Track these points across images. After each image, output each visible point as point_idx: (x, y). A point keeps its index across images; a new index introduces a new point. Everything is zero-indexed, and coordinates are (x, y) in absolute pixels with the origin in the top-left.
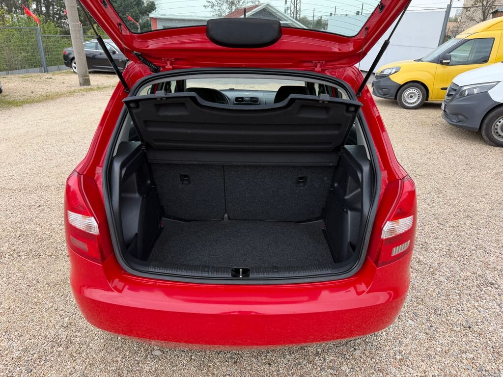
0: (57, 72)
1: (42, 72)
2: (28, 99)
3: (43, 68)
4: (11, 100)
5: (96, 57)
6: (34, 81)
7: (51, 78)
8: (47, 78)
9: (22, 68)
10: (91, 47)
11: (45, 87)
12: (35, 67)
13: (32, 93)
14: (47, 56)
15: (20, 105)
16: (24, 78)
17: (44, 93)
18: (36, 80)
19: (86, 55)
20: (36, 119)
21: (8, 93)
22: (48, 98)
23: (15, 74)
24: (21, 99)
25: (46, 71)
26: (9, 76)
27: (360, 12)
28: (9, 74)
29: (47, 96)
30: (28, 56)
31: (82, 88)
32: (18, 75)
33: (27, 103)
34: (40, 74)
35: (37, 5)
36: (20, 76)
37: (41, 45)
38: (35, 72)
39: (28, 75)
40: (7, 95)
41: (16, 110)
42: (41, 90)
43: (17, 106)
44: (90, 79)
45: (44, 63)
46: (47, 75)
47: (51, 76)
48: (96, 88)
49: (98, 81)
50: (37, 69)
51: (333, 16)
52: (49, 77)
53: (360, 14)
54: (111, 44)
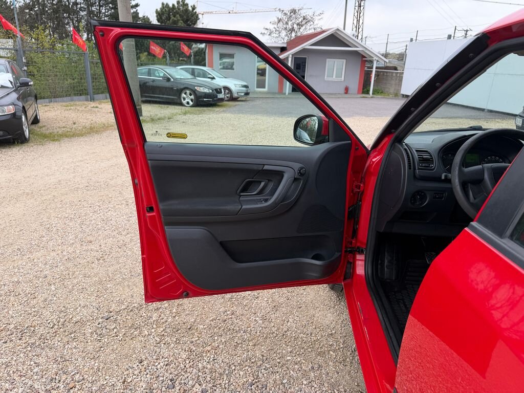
0: (104, 101)
1: (87, 100)
2: (68, 131)
3: (89, 97)
4: (48, 132)
5: (148, 84)
6: (78, 110)
7: (97, 107)
8: (93, 107)
9: (66, 96)
10: (142, 74)
11: (90, 117)
12: (81, 95)
13: (74, 124)
14: (94, 84)
15: (57, 140)
16: (68, 106)
17: (88, 125)
18: (81, 109)
19: (140, 82)
20: (75, 160)
21: (46, 124)
23: (59, 102)
24: (60, 132)
25: (92, 99)
26: (52, 104)
27: (453, 36)
28: (51, 102)
29: (91, 128)
30: (74, 83)
32: (61, 104)
33: (66, 136)
34: (86, 103)
36: (64, 104)
37: (89, 72)
38: (80, 101)
39: (72, 103)
40: (44, 126)
41: (52, 146)
42: (85, 121)
43: (53, 140)
44: (142, 108)
45: (91, 90)
46: (93, 104)
47: (97, 105)
48: (148, 119)
49: (150, 111)
50: (83, 97)
51: (414, 41)
52: (95, 106)
53: (452, 38)
54: (165, 70)
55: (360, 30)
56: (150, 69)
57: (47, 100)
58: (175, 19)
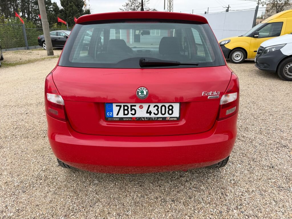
0: (35, 49)
2: (18, 62)
3: (26, 47)
4: (9, 63)
5: (57, 40)
6: (21, 54)
7: (31, 52)
8: (29, 52)
9: (14, 47)
10: (54, 35)
11: (28, 57)
12: (21, 47)
13: (21, 59)
14: (28, 41)
15: (14, 66)
16: (16, 52)
17: (27, 59)
18: (23, 53)
19: (51, 39)
20: (23, 72)
21: (6, 60)
22: (29, 62)
23: (10, 50)
24: (15, 63)
25: (28, 49)
26: (7, 52)
28: (7, 50)
29: (29, 61)
30: (17, 41)
31: (49, 56)
32: (12, 51)
33: (18, 64)
34: (25, 50)
35: (22, 13)
36: (13, 51)
37: (25, 35)
38: (22, 50)
39: (18, 51)
40: (6, 61)
41: (11, 69)
42: (26, 58)
43: (12, 66)
44: (54, 52)
45: (27, 44)
46: (28, 51)
49: (58, 53)
50: (23, 48)
52: (30, 52)
53: (207, 13)
54: (65, 33)
55: (172, 8)
56: (57, 32)
57: (4, 50)
58: (71, 4)
